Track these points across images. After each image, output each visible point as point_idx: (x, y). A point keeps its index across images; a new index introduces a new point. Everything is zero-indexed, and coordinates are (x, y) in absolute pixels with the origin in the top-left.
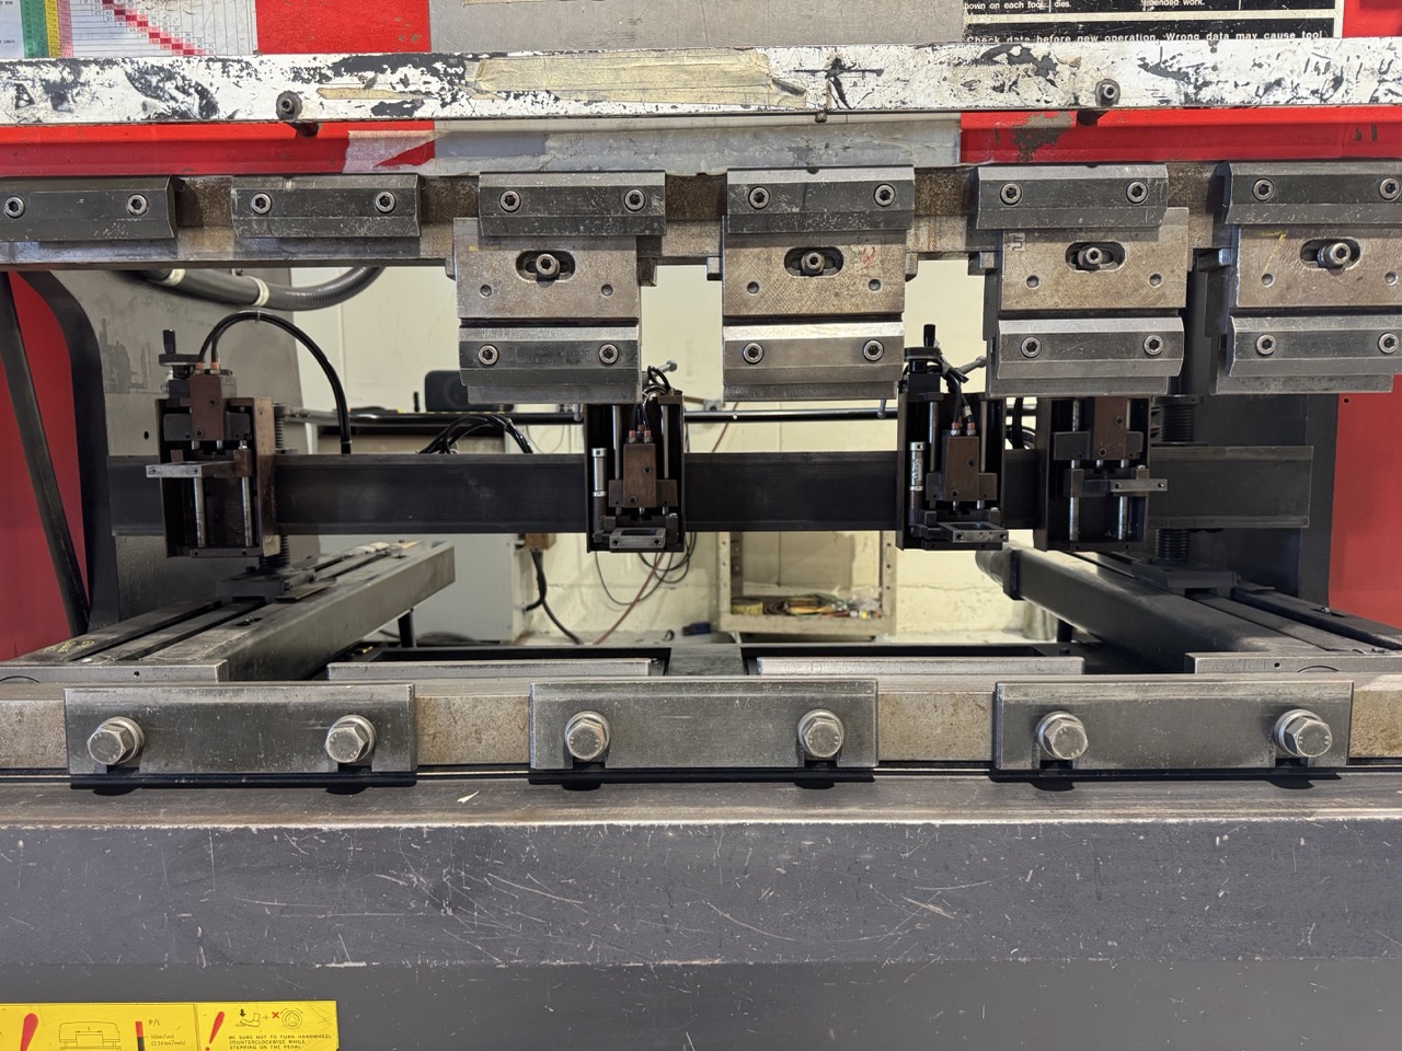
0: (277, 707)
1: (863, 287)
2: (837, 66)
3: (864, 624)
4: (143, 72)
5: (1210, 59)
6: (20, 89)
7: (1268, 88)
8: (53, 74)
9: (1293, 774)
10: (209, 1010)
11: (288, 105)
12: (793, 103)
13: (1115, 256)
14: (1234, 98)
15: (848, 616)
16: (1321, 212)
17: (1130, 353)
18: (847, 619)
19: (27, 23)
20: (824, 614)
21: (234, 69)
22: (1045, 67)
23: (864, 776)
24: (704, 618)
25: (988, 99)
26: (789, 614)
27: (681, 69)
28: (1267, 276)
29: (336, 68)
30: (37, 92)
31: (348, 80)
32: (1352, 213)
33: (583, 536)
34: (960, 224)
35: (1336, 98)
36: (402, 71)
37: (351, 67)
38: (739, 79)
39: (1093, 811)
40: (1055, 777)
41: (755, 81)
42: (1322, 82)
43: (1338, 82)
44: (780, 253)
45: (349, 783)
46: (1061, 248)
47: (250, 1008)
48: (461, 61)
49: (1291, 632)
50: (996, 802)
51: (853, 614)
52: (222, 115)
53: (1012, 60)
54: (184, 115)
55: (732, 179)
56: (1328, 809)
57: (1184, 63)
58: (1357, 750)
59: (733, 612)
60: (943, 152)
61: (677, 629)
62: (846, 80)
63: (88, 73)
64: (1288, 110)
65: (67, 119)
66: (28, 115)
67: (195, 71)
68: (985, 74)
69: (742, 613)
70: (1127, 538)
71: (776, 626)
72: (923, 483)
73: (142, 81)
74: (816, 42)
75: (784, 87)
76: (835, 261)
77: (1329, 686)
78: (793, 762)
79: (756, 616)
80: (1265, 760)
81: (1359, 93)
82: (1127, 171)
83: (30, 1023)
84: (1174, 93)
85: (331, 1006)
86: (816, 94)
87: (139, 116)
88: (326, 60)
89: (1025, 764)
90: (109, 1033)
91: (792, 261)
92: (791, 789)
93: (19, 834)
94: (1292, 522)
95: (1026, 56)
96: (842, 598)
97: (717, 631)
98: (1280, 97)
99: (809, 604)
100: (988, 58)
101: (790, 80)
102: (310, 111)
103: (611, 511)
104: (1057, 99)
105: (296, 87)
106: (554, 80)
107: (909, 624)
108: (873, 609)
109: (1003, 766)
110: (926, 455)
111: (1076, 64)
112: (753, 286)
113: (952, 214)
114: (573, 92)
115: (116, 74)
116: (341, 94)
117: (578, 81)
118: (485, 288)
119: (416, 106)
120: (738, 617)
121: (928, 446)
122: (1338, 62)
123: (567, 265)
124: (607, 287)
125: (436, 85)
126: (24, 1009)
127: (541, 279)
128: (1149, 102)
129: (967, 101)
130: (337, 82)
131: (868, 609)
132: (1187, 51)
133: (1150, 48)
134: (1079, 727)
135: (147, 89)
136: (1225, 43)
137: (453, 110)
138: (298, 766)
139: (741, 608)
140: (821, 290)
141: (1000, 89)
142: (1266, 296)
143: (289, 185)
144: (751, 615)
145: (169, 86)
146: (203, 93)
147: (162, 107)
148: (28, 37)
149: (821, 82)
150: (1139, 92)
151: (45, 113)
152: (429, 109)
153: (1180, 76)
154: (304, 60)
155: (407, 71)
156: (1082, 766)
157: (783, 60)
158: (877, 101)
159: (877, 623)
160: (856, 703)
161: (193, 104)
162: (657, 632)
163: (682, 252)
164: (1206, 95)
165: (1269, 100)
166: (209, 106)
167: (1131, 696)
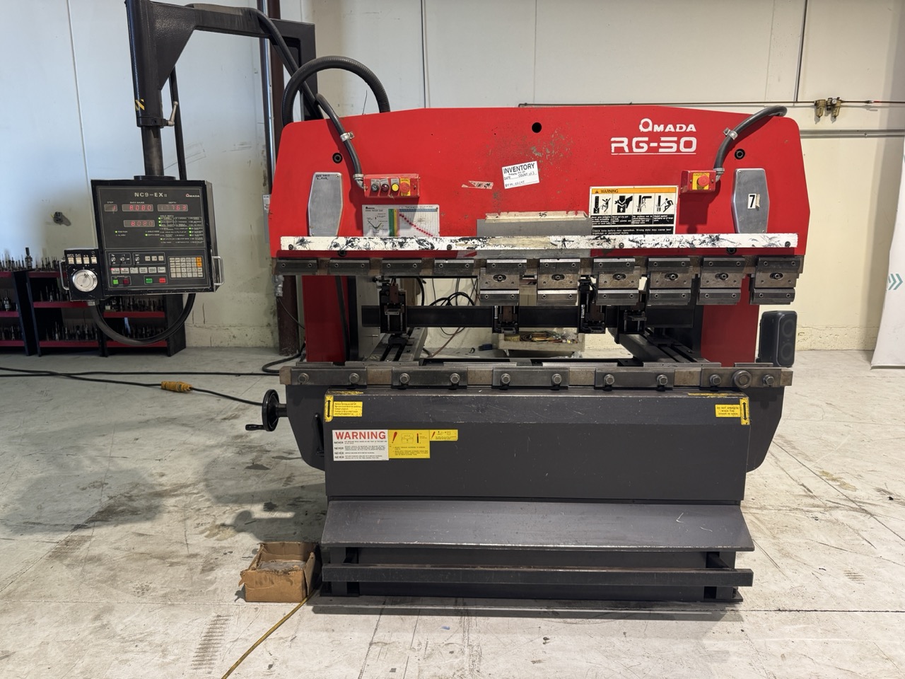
0: (438, 371)
1: (568, 283)
2: (564, 240)
3: (569, 346)
4: (419, 240)
5: (643, 239)
6: (394, 243)
7: (656, 245)
8: (401, 240)
9: (661, 389)
10: (432, 431)
11: (449, 247)
12: (554, 247)
13: (624, 277)
14: (648, 247)
15: (561, 342)
16: (669, 268)
17: (626, 298)
18: (561, 344)
19: (390, 226)
20: (549, 341)
21: (438, 240)
22: (608, 240)
23: (566, 388)
24: (489, 342)
25: (596, 247)
26: (533, 341)
27: (531, 241)
28: (657, 282)
29: (460, 240)
30: (397, 244)
31: (462, 242)
32: (676, 269)
33: (491, 329)
34: (590, 269)
35: (671, 247)
36: (473, 241)
37: (463, 239)
38: (543, 243)
39: (615, 395)
40: (608, 388)
41: (547, 243)
42: (668, 243)
43: (671, 243)
44: (551, 276)
45: (454, 388)
46: (612, 275)
47: (440, 431)
48: (485, 239)
49: (676, 357)
50: (594, 394)
51: (564, 341)
52: (435, 249)
53: (601, 239)
54: (427, 249)
55: (541, 261)
56: (666, 396)
57: (638, 240)
58: (675, 384)
59: (505, 340)
60: (587, 255)
61: (476, 347)
62: (566, 243)
63: (408, 240)
64: (661, 249)
65: (403, 249)
66: (395, 248)
67: (430, 240)
68: (595, 242)
69: (509, 340)
70: (640, 330)
71: (526, 347)
72: (585, 316)
73: (419, 242)
74: (560, 234)
75: (553, 244)
76: (563, 277)
77: (671, 370)
78: (551, 385)
79: (517, 342)
80: (655, 386)
81: (675, 246)
82: (626, 260)
83: (396, 434)
84: (635, 245)
85: (457, 431)
86: (560, 245)
87: (418, 249)
88: (458, 238)
89: (601, 386)
90: (411, 436)
91: (554, 277)
92: (550, 391)
93: (391, 397)
94: (688, 326)
95: (604, 238)
96: (559, 333)
97: (497, 348)
98: (658, 246)
99: (542, 336)
100: (596, 239)
101: (554, 243)
102: (454, 248)
103: (499, 322)
104: (610, 247)
105: (451, 243)
106: (505, 243)
107: (591, 346)
108: (574, 338)
109: (596, 386)
110: (585, 308)
111: (615, 240)
112: (545, 282)
113: (588, 267)
114: (508, 245)
115: (414, 240)
116: (460, 245)
117: (510, 243)
118: (487, 283)
119: (476, 247)
120: (508, 342)
121: (586, 306)
122: (671, 239)
123: (504, 278)
124: (513, 283)
125: (480, 243)
126: (395, 431)
127: (498, 281)
128: (630, 247)
129: (592, 247)
130: (460, 243)
131: (571, 338)
132: (639, 237)
133: (631, 237)
134: (613, 377)
135: (420, 244)
136: (647, 236)
137: (483, 249)
138: (443, 384)
139: (509, 338)
140: (559, 283)
141: (599, 245)
142: (657, 285)
143: (447, 262)
144: (514, 341)
145: (425, 243)
146: (432, 245)
147: (423, 247)
148: (390, 229)
149: (561, 243)
150: (628, 245)
151: (398, 248)
152: (479, 248)
153: (637, 242)
154: (453, 238)
155: (474, 240)
156: (614, 386)
157: (553, 239)
158: (572, 247)
159: (575, 345)
160: (565, 372)
161: (429, 246)
162: (465, 349)
163: (529, 274)
164: (642, 246)
165: (656, 247)
166: (433, 247)
167: (625, 371)
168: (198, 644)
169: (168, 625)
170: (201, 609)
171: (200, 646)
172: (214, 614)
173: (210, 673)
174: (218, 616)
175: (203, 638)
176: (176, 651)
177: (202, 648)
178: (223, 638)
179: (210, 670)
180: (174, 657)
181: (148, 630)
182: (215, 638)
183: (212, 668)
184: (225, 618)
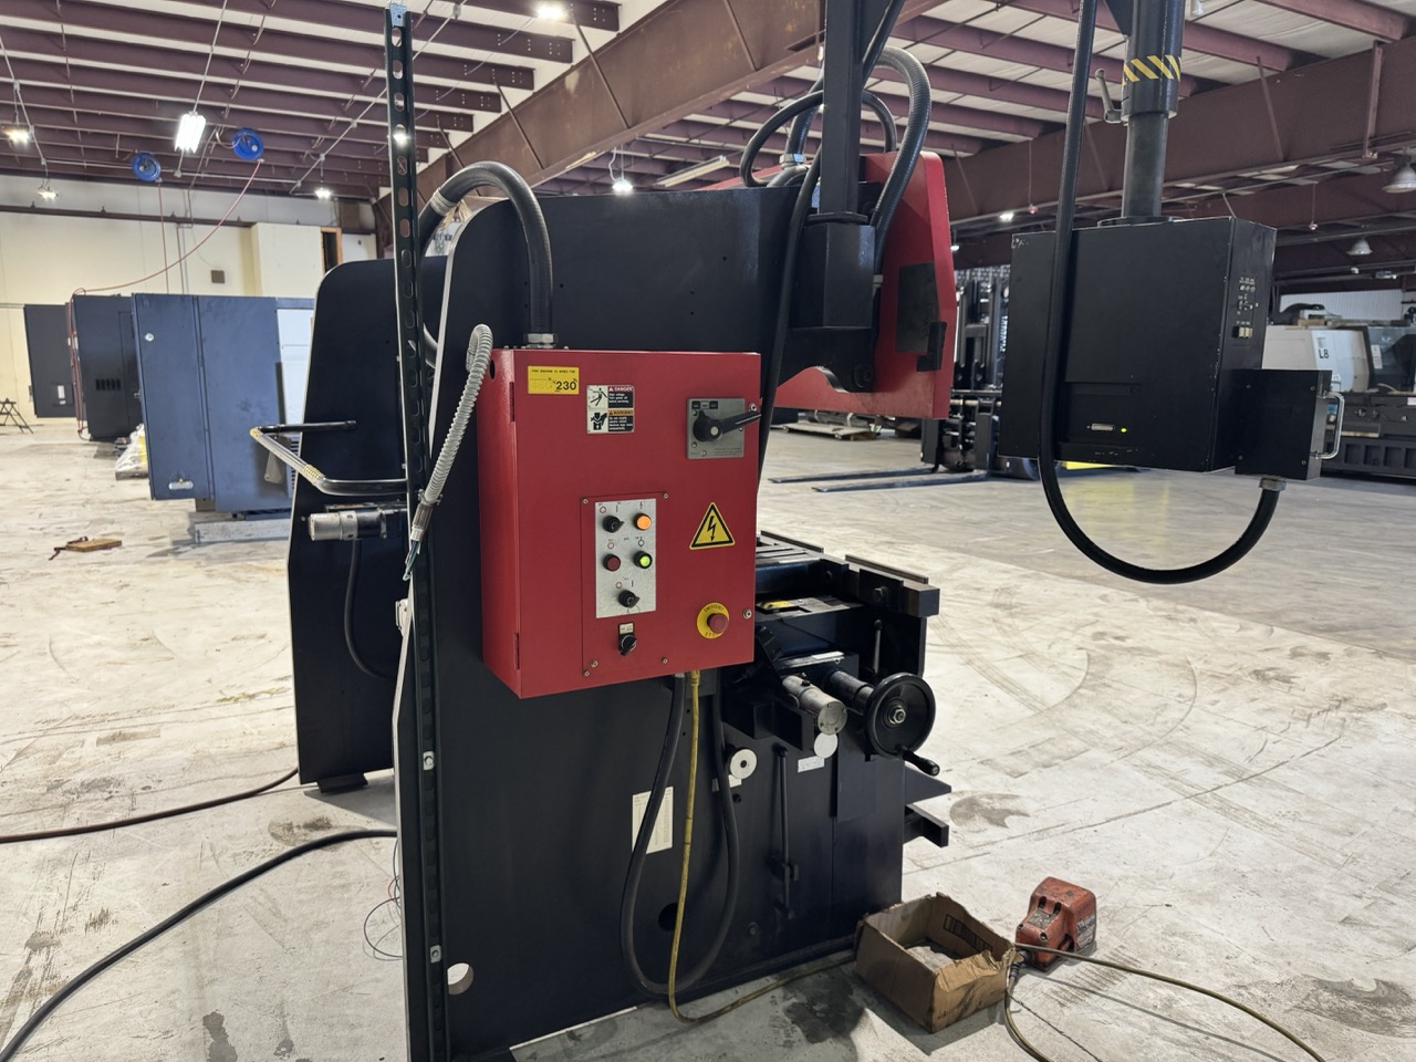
168: (1117, 987)
169: (1146, 1041)
170: (1080, 1032)
171: (1116, 982)
172: (1066, 1011)
173: (1122, 947)
174: (1062, 1005)
175: (1105, 989)
176: (1152, 995)
177: (1114, 977)
178: (1078, 974)
179: (1120, 949)
180: (1158, 990)
181: (1181, 1052)
182: (1087, 979)
183: (1116, 949)
184: (1055, 997)
